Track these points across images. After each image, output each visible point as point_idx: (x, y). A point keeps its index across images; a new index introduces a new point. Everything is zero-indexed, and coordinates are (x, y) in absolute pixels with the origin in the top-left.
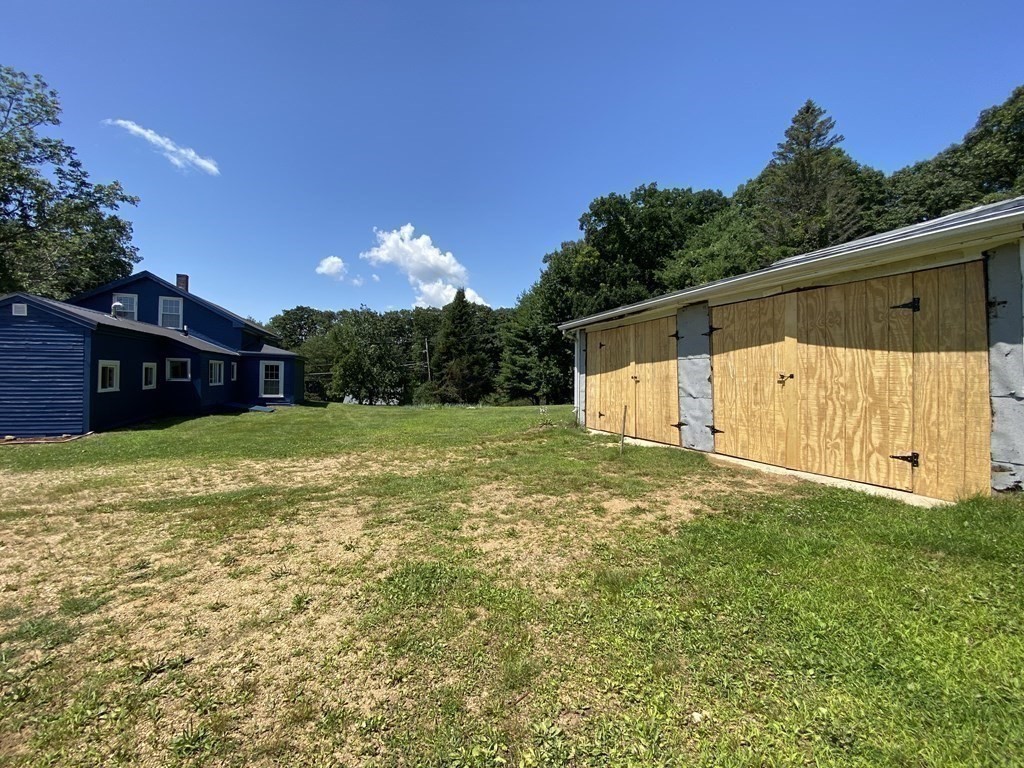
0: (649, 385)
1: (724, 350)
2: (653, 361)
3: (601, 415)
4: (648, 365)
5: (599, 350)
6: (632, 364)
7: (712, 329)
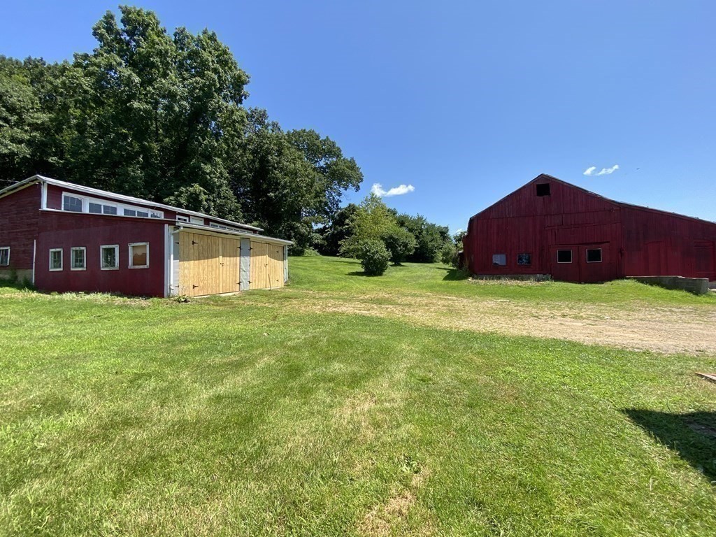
0: (228, 267)
1: (253, 256)
2: (230, 257)
3: (194, 287)
4: (228, 258)
5: (191, 245)
6: (221, 257)
7: (251, 249)
